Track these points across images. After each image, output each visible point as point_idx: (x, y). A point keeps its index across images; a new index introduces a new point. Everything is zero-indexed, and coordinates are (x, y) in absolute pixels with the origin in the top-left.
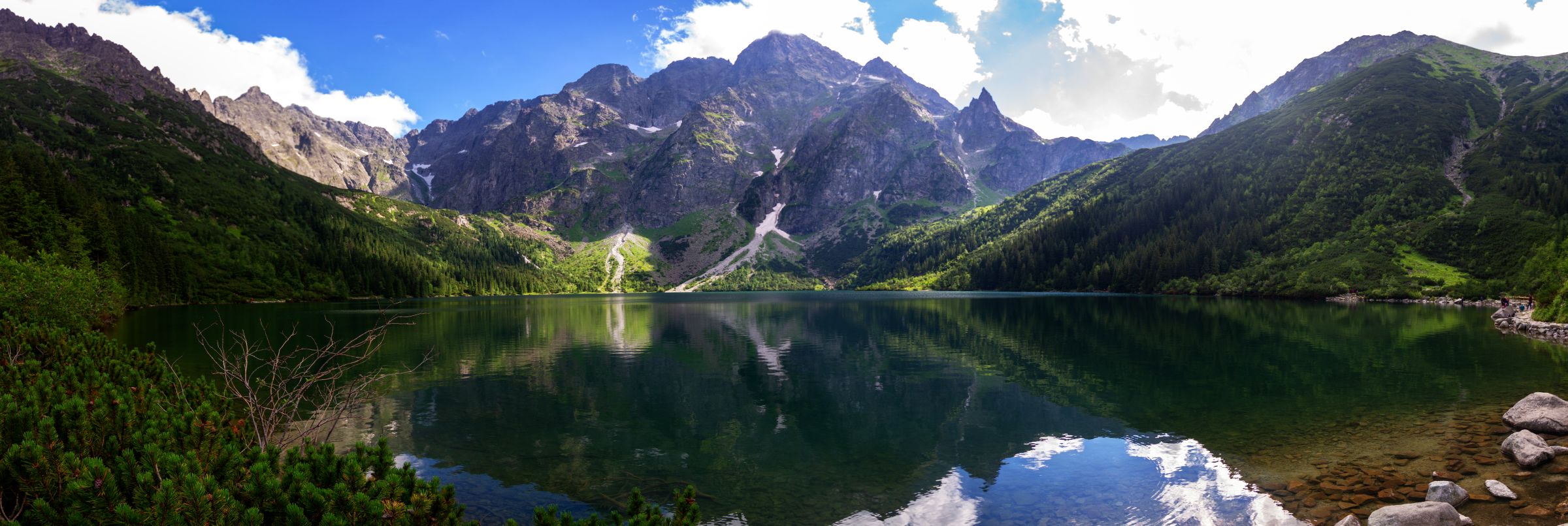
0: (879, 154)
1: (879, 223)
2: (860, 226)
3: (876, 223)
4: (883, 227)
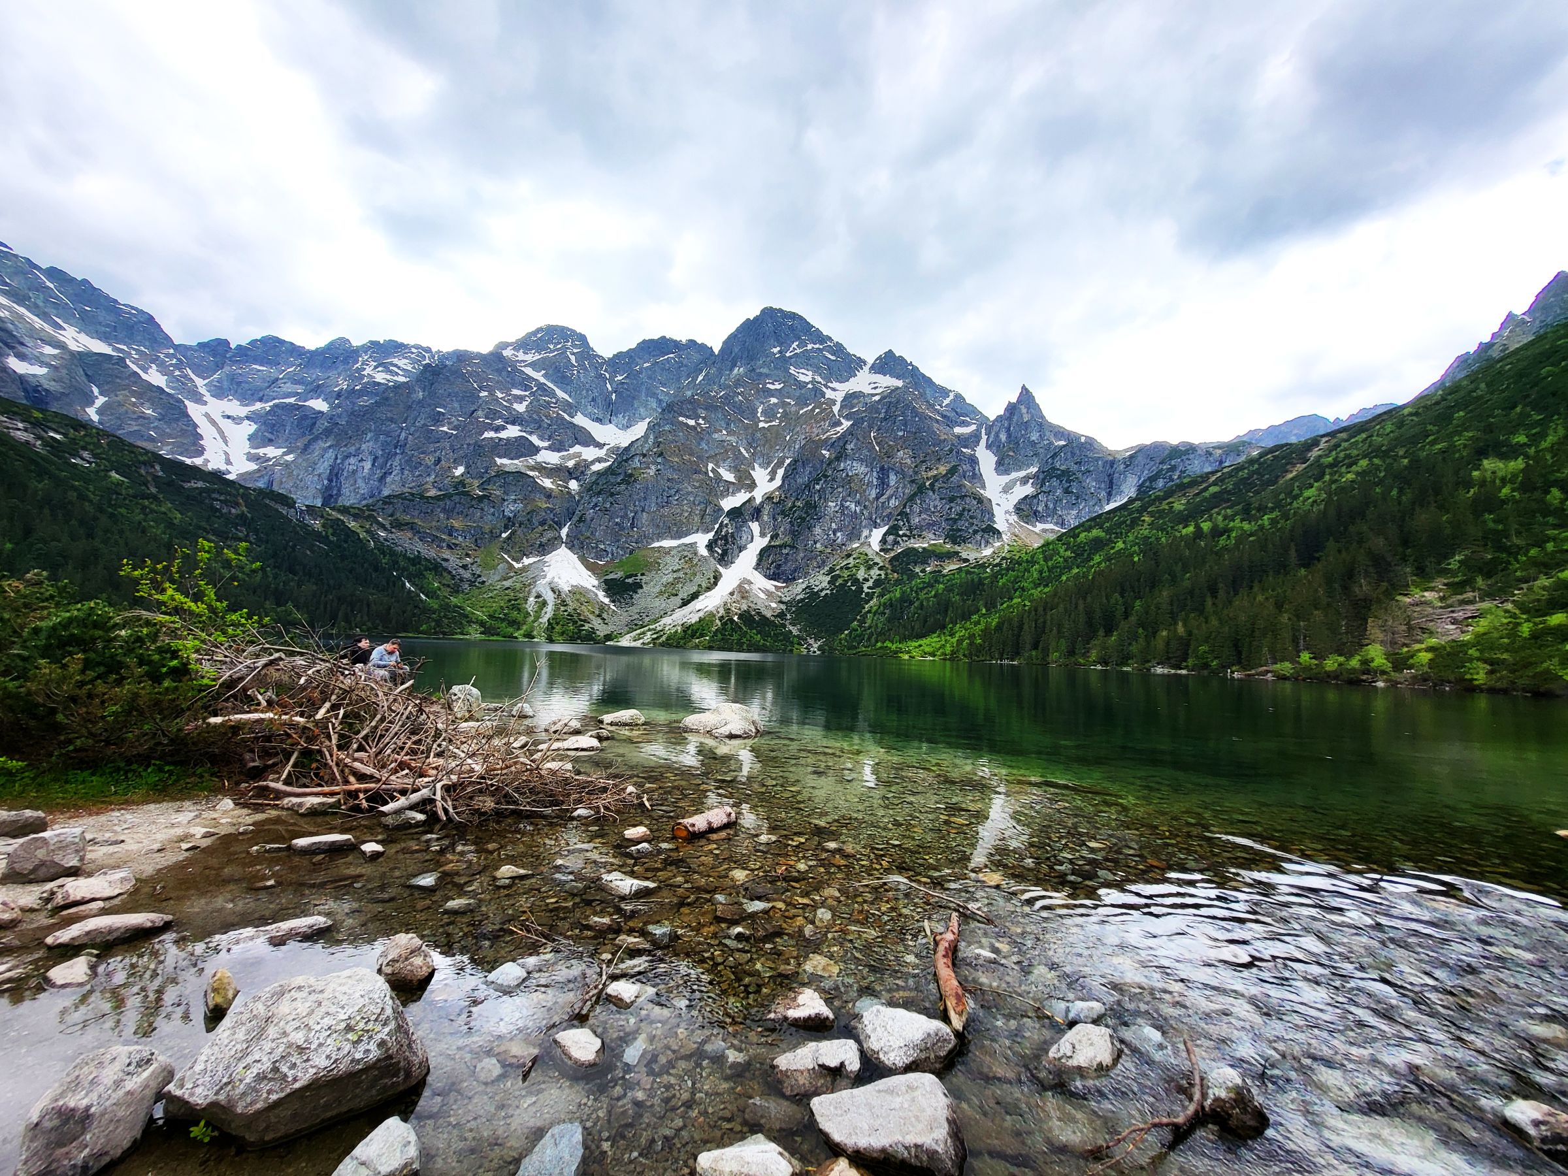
0: (883, 483)
2: (854, 574)
4: (883, 577)
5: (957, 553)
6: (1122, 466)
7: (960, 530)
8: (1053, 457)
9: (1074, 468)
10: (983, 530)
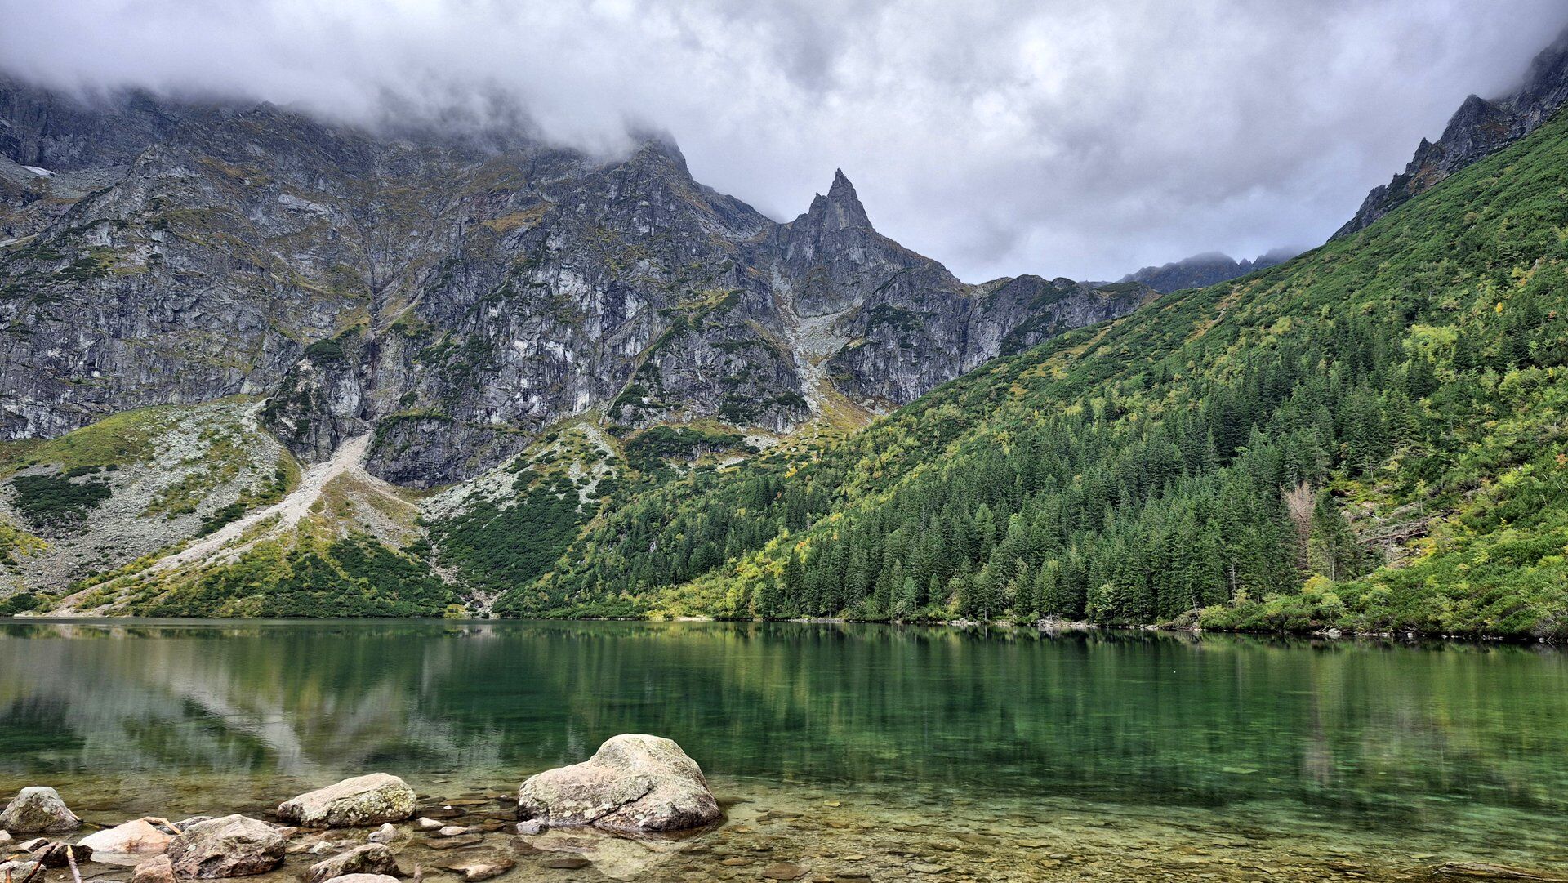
0: (614, 313)
1: (606, 469)
2: (562, 472)
3: (600, 469)
4: (615, 476)
5: (740, 438)
6: (980, 310)
7: (744, 400)
8: (883, 289)
9: (913, 307)
10: (780, 401)
